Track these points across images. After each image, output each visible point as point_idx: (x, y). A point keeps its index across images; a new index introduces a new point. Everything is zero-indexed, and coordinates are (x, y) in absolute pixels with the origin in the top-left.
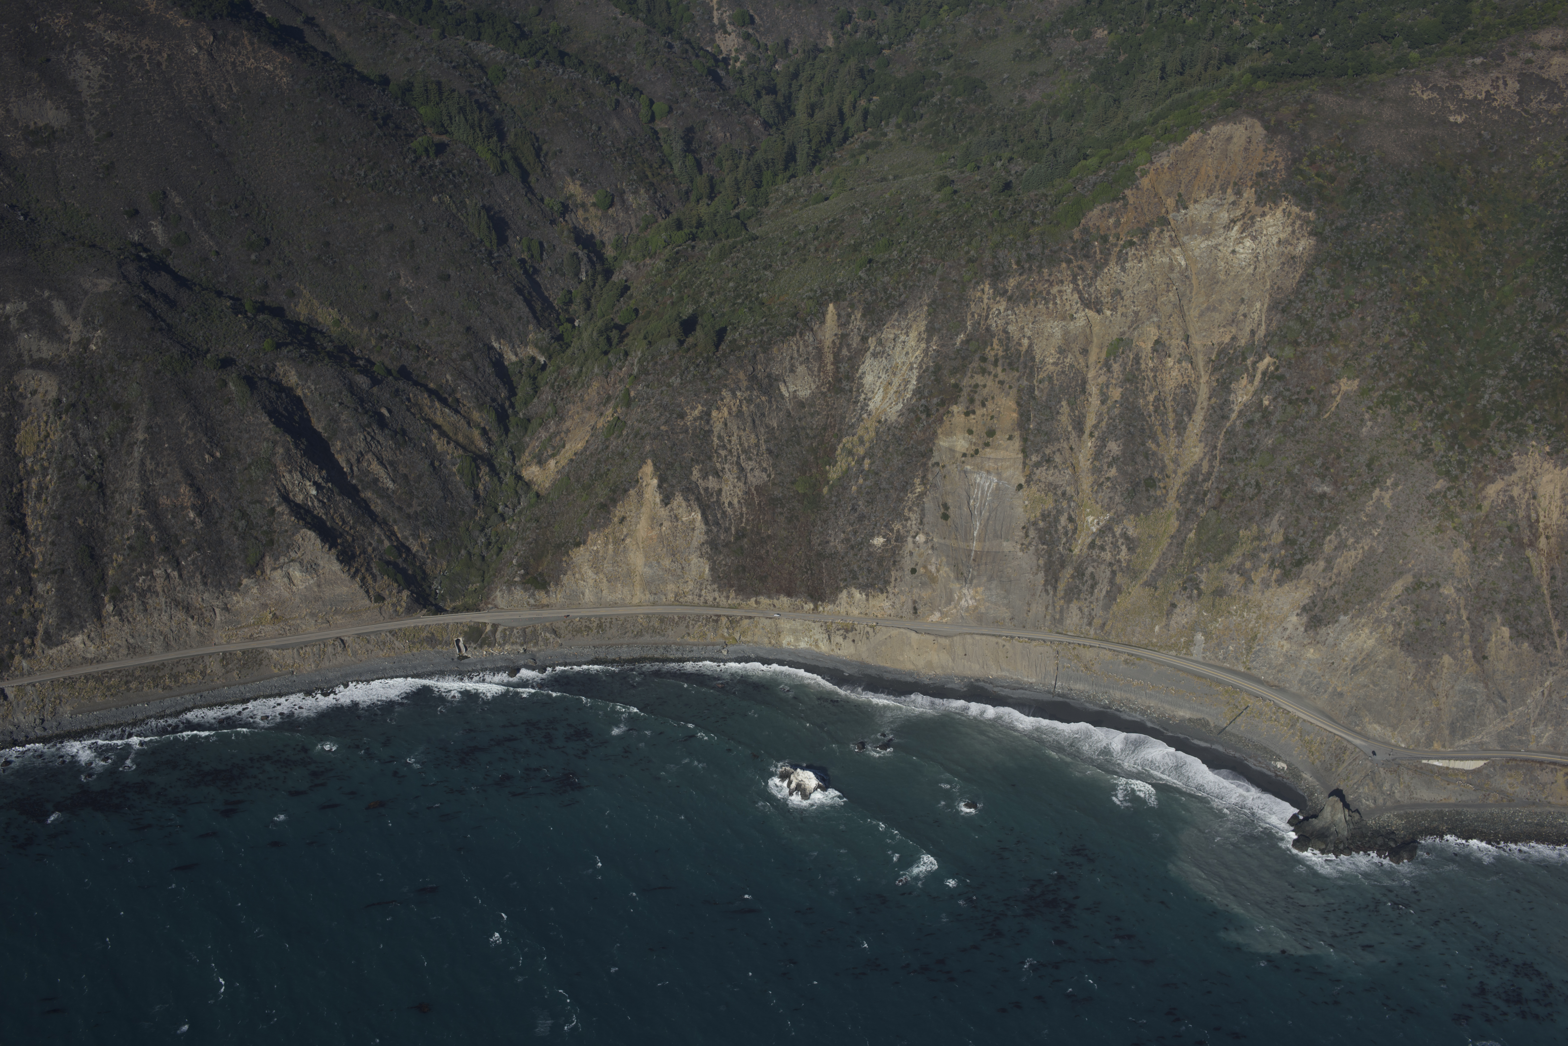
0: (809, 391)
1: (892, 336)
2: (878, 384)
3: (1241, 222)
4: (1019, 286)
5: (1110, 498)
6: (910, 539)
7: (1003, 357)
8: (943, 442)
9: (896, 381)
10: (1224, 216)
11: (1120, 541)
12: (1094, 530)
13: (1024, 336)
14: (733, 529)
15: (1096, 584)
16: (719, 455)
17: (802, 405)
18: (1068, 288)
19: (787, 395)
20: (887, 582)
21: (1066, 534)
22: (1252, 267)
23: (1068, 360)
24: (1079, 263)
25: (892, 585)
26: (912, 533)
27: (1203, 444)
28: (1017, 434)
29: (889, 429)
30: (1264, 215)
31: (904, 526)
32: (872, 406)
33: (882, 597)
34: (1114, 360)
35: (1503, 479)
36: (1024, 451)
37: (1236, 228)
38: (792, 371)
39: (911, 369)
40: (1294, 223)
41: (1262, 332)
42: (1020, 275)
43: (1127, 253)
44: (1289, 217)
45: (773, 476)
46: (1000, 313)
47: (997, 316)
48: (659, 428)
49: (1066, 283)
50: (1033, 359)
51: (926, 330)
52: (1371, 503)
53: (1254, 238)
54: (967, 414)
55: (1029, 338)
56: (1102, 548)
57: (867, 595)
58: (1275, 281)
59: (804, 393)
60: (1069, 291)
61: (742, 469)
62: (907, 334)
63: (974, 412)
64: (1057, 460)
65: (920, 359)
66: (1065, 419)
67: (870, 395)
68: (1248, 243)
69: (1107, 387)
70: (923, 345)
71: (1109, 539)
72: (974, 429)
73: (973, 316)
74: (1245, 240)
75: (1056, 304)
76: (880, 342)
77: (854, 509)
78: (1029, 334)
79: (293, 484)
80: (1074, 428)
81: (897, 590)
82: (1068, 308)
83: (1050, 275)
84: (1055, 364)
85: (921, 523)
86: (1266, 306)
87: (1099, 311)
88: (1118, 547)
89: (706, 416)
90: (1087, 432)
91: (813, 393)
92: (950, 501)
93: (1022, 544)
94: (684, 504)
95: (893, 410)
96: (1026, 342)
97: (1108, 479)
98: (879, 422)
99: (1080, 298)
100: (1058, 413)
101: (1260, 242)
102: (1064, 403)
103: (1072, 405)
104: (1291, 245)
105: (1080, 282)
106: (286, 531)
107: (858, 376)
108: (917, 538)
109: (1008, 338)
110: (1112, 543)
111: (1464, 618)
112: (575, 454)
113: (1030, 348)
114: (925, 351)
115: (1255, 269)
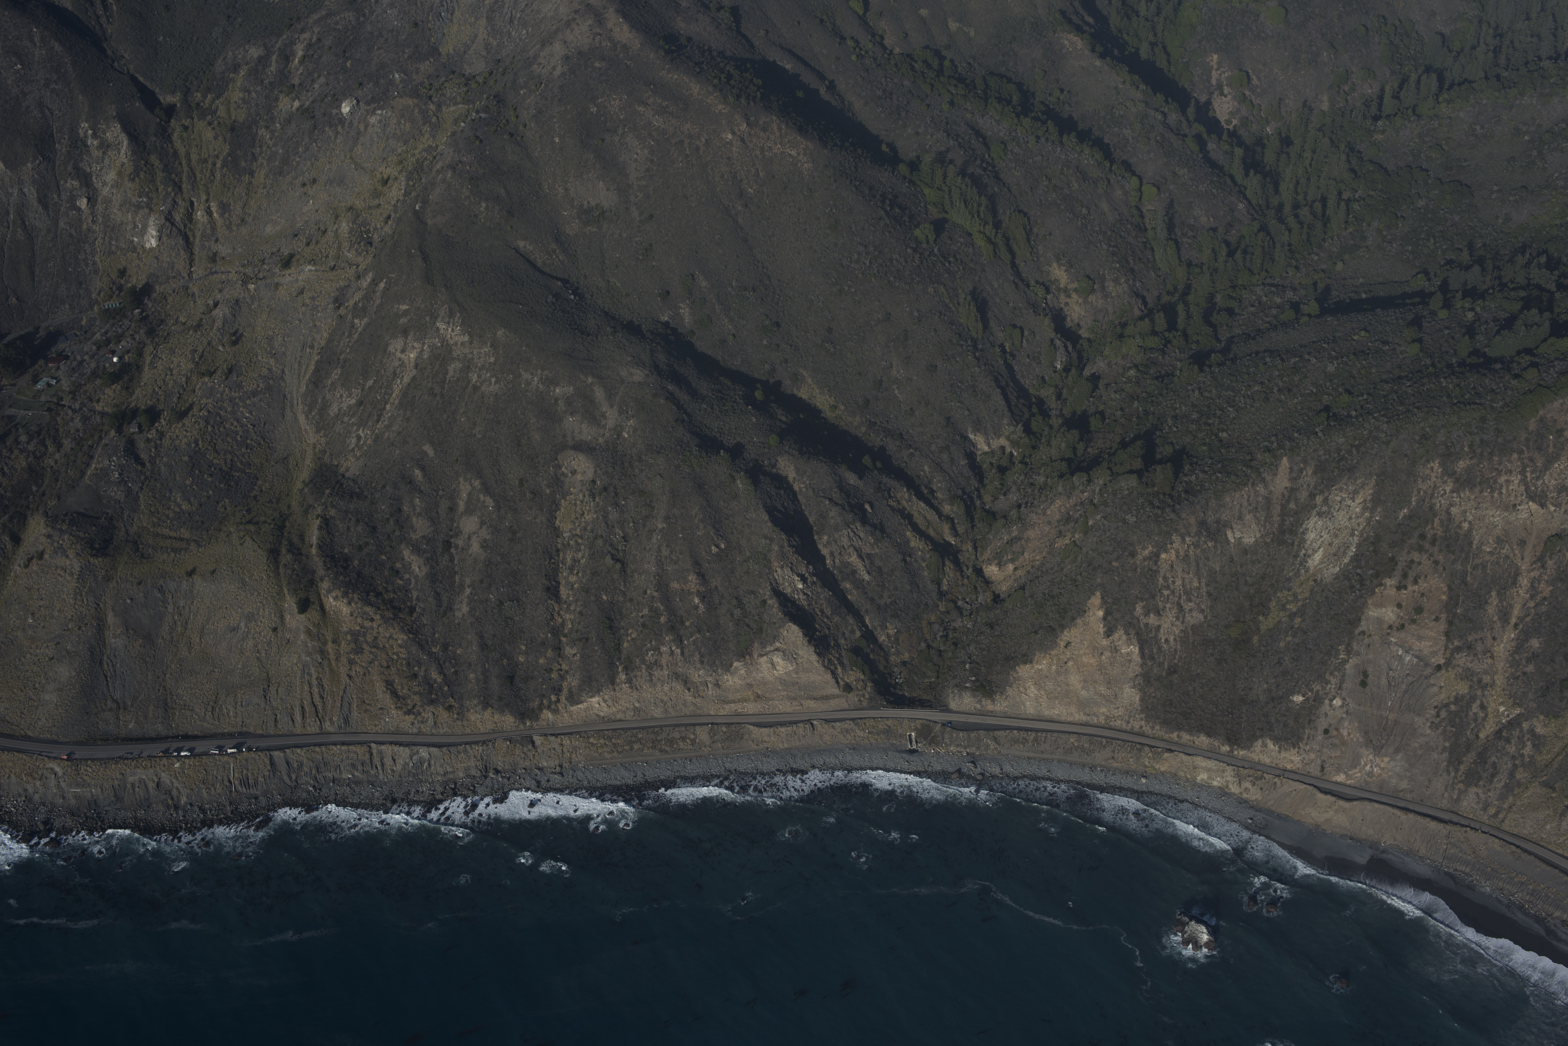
0: (1254, 539)
1: (1339, 498)
2: (1319, 543)
4: (1467, 469)
5: (1523, 693)
6: (1327, 702)
7: (1441, 537)
8: (1373, 613)
9: (1337, 544)
12: (1504, 720)
13: (1465, 520)
14: (1166, 664)
15: (1497, 773)
16: (1162, 595)
17: (1245, 552)
18: (1516, 479)
19: (1233, 541)
20: (1300, 739)
21: (1475, 720)
23: (1505, 551)
24: (1531, 454)
25: (1305, 742)
26: (1330, 696)
28: (1443, 616)
29: (1323, 591)
31: (1324, 688)
32: (1310, 563)
33: (1294, 751)
34: (1550, 556)
36: (1447, 634)
38: (1240, 518)
39: (1353, 534)
42: (1471, 458)
45: (1209, 618)
46: (1445, 493)
47: (1442, 496)
48: (1110, 563)
49: (1514, 473)
50: (1470, 544)
51: (1372, 500)
54: (1399, 588)
55: (1470, 522)
56: (1508, 741)
57: (1280, 747)
59: (1249, 540)
60: (1516, 482)
61: (1181, 608)
62: (1353, 499)
63: (1405, 588)
64: (1478, 648)
66: (1491, 610)
67: (1310, 552)
69: (1539, 583)
70: (1367, 514)
71: (1516, 733)
72: (1404, 604)
73: (1419, 493)
75: (1502, 493)
76: (1326, 502)
77: (1280, 663)
78: (1470, 518)
79: (784, 578)
80: (1499, 619)
81: (1308, 748)
82: (1512, 499)
83: (1500, 464)
84: (1491, 553)
85: (1340, 688)
87: (1543, 505)
88: (1524, 743)
89: (1155, 557)
90: (1513, 620)
91: (1257, 541)
92: (1370, 670)
93: (1432, 723)
94: (1124, 637)
95: (1330, 572)
96: (1466, 525)
97: (1525, 674)
98: (1315, 581)
100: (1486, 602)
102: (1494, 594)
103: (1501, 596)
105: (1528, 475)
106: (775, 623)
107: (1301, 530)
108: (1334, 702)
109: (1449, 520)
110: (1518, 738)
112: (1032, 566)
113: (1470, 530)
114: (1368, 520)
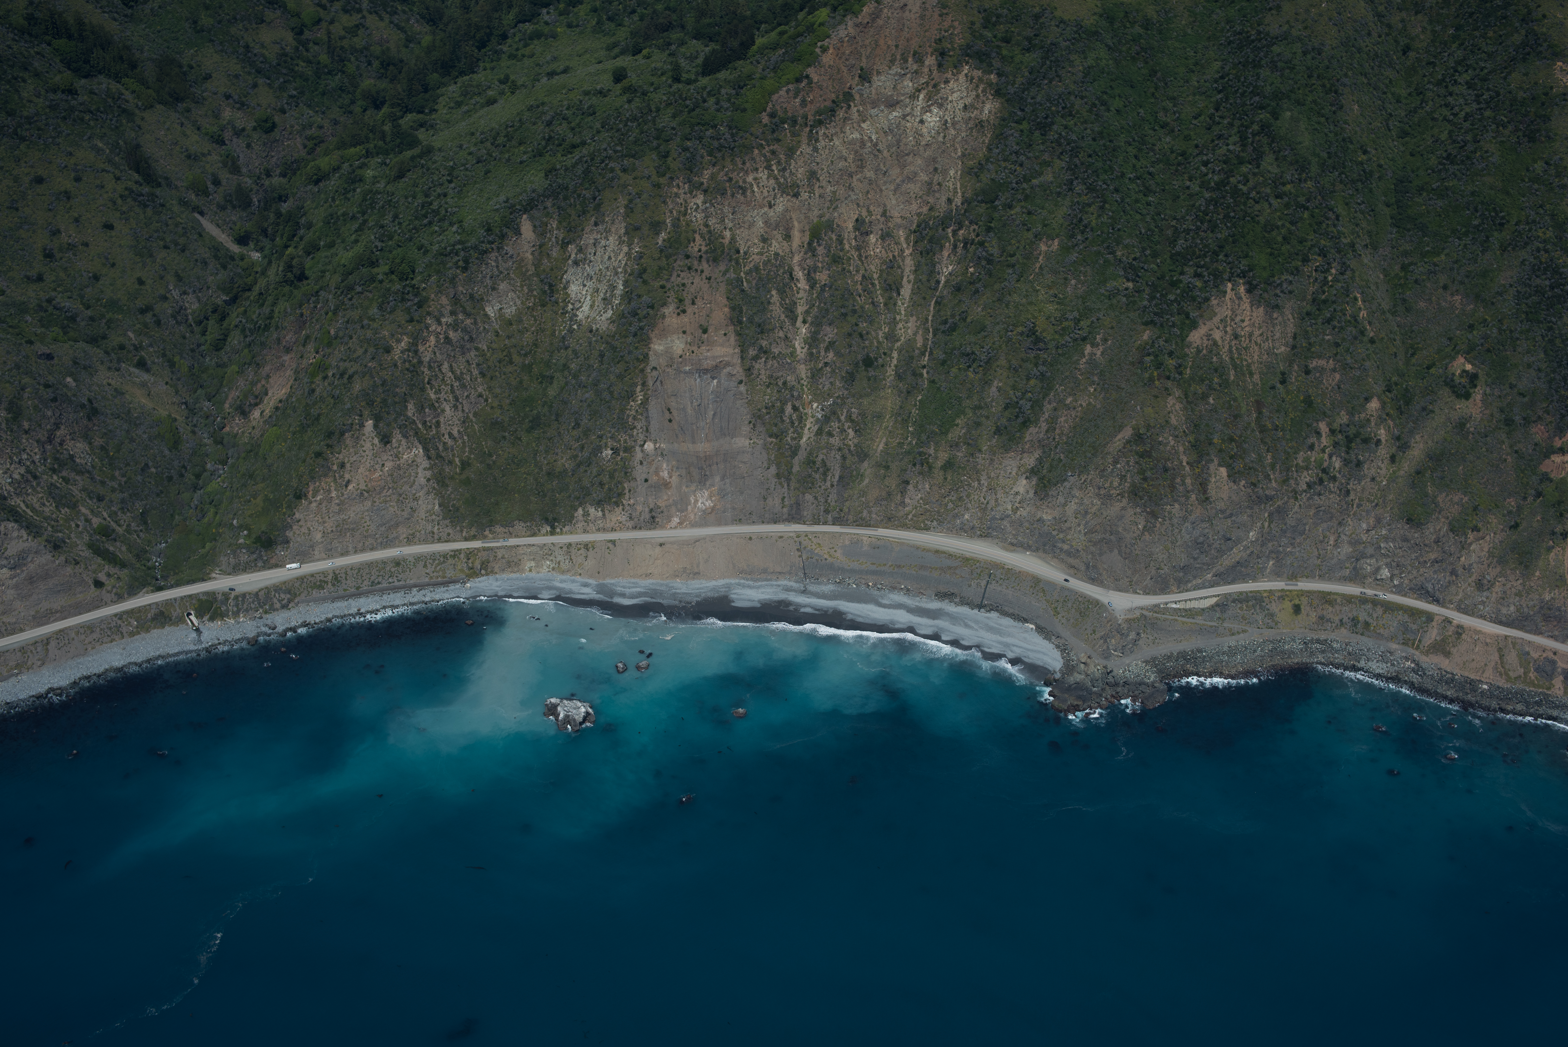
0: (514, 308)
1: (592, 241)
2: (584, 293)
3: (926, 91)
4: (713, 177)
5: (831, 383)
6: (638, 449)
7: (706, 252)
8: (658, 346)
9: (603, 288)
10: (908, 84)
11: (847, 425)
12: (820, 416)
13: (725, 228)
14: (457, 460)
15: (828, 470)
16: (432, 386)
17: (510, 323)
18: (763, 175)
19: (493, 315)
20: (621, 495)
21: (792, 423)
22: (942, 135)
23: (773, 248)
24: (771, 147)
25: (627, 496)
26: (640, 442)
27: (914, 318)
28: (731, 329)
29: (601, 338)
30: (947, 82)
31: (631, 436)
32: (581, 316)
33: (618, 510)
34: (818, 242)
35: (1205, 324)
36: (740, 346)
37: (922, 96)
38: (495, 289)
39: (616, 273)
40: (977, 86)
41: (958, 200)
42: (714, 165)
43: (817, 132)
44: (971, 81)
45: (490, 400)
46: (698, 207)
47: (696, 210)
48: (366, 366)
49: (761, 169)
50: (737, 250)
51: (626, 233)
52: (1084, 360)
53: (940, 106)
54: (678, 314)
55: (731, 229)
56: (830, 434)
57: (603, 511)
58: (966, 147)
59: (510, 311)
60: (765, 177)
61: (457, 398)
62: (607, 238)
63: (685, 312)
64: (774, 351)
65: (624, 263)
66: (776, 308)
67: (577, 305)
68: (935, 110)
69: (815, 272)
70: (625, 249)
71: (835, 425)
72: (688, 329)
73: (671, 212)
74: (932, 108)
75: (754, 192)
76: (580, 250)
77: (577, 425)
80: (787, 317)
81: (632, 501)
82: (765, 194)
83: (744, 163)
84: (761, 254)
85: (648, 431)
86: (959, 173)
87: (796, 196)
88: (845, 431)
89: (413, 348)
90: (800, 319)
91: (518, 309)
92: (673, 405)
93: (751, 439)
94: (404, 442)
95: (603, 318)
96: (728, 234)
97: (826, 364)
98: (591, 331)
100: (769, 303)
101: (947, 109)
102: (774, 292)
103: (782, 292)
104: (977, 109)
105: (774, 168)
107: (562, 286)
108: (646, 446)
109: (710, 232)
110: (838, 428)
111: (1185, 464)
112: (281, 401)
113: (733, 239)
114: (628, 254)
115: (945, 137)
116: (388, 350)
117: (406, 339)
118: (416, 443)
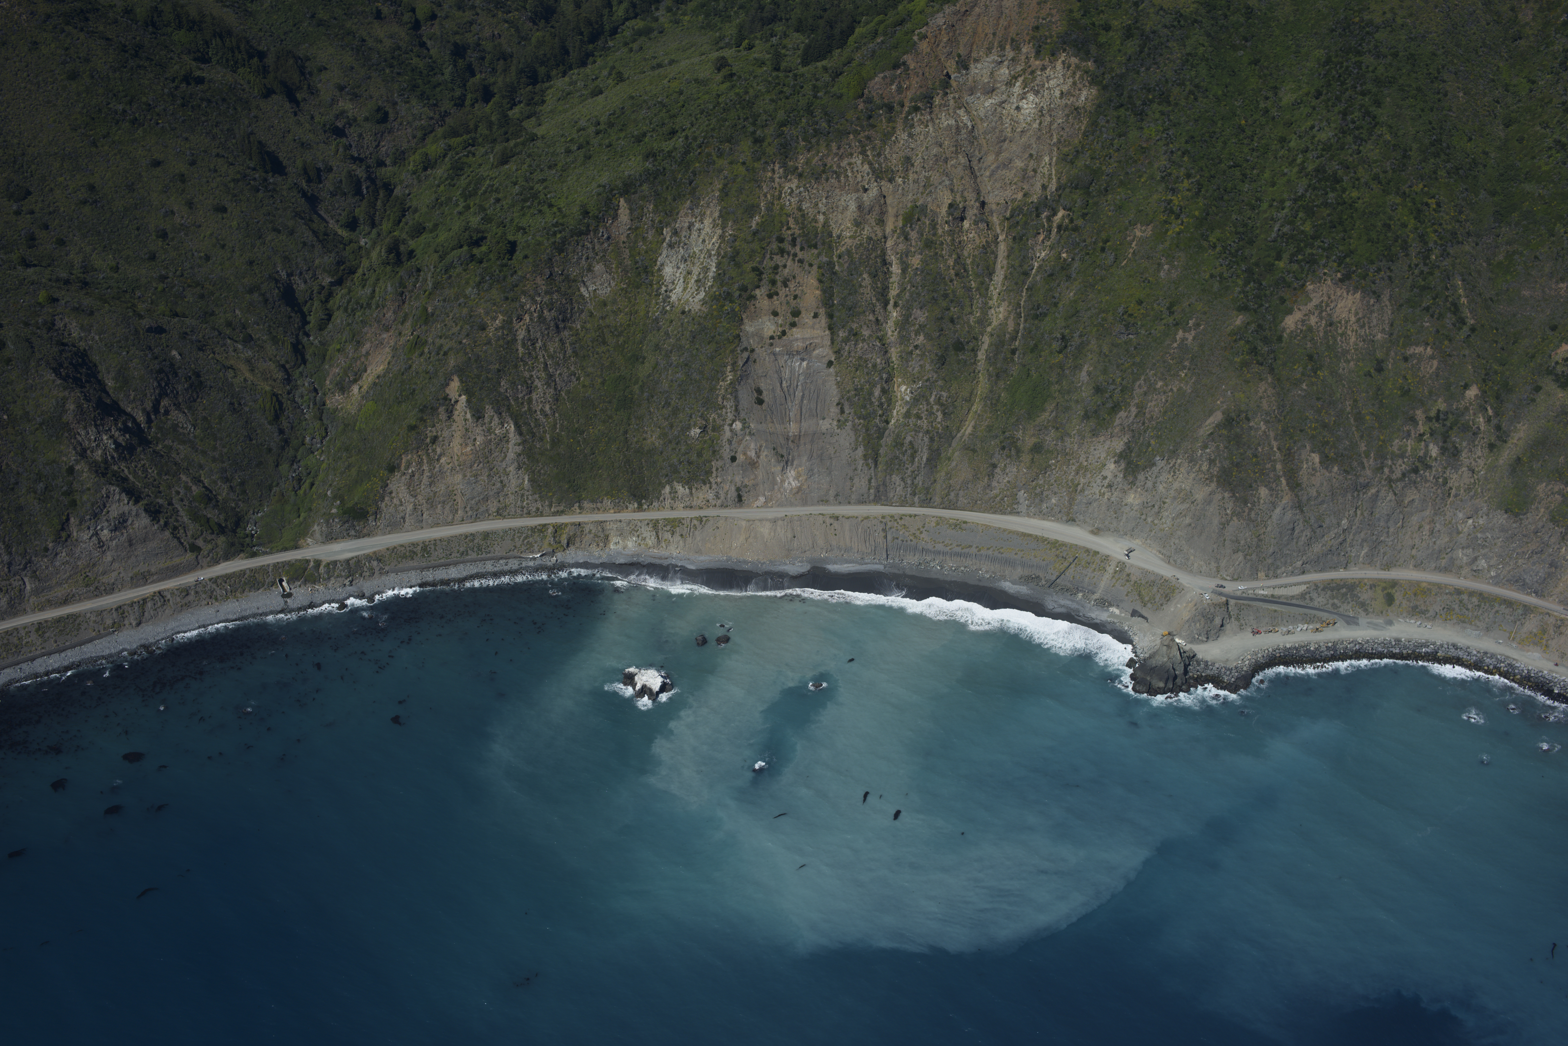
0: (609, 289)
1: (687, 224)
2: (678, 275)
3: (1022, 78)
4: (808, 162)
5: (921, 366)
6: (727, 428)
7: (799, 235)
8: (749, 327)
9: (696, 270)
10: (1005, 73)
11: (935, 407)
12: (908, 399)
13: (819, 212)
14: (548, 436)
15: (916, 452)
16: (526, 364)
17: (603, 303)
18: (857, 160)
19: (587, 295)
20: (709, 473)
21: (881, 406)
22: (1038, 121)
23: (865, 232)
24: (866, 133)
25: (714, 475)
26: (728, 422)
27: (1006, 303)
28: (822, 311)
29: (693, 319)
30: (1044, 69)
31: (720, 416)
32: (674, 297)
33: (706, 488)
34: (911, 227)
35: (1299, 309)
36: (830, 328)
37: (1018, 84)
38: (590, 269)
39: (710, 256)
40: (1074, 73)
41: (1053, 186)
42: (809, 151)
43: (913, 119)
44: (1068, 68)
45: (582, 379)
46: (792, 191)
47: (790, 194)
48: (460, 343)
49: (855, 155)
50: (830, 235)
51: (720, 216)
52: (1175, 345)
53: (1037, 93)
54: (770, 296)
55: (824, 214)
56: (918, 416)
57: (690, 489)
58: (1062, 133)
59: (605, 292)
60: (859, 162)
61: (550, 375)
62: (702, 222)
63: (777, 294)
64: (864, 333)
65: (717, 245)
66: (867, 291)
67: (670, 287)
68: (1031, 97)
69: (907, 256)
70: (719, 232)
71: (923, 407)
72: (779, 311)
73: (765, 196)
74: (1028, 95)
75: (848, 176)
76: (675, 233)
77: (668, 404)
78: (823, 209)
79: (90, 440)
80: (878, 300)
81: (719, 480)
82: (859, 179)
83: (839, 148)
84: (852, 237)
85: (736, 410)
86: (1055, 159)
87: (891, 180)
88: (934, 414)
89: (508, 325)
90: (892, 302)
91: (613, 290)
92: (763, 386)
93: (839, 421)
94: (496, 417)
95: (696, 300)
96: (821, 218)
97: (916, 347)
98: (683, 313)
99: (871, 168)
100: (861, 286)
101: (1043, 96)
102: (865, 276)
103: (874, 276)
104: (1074, 96)
105: (869, 153)
106: (89, 489)
107: (656, 268)
108: (734, 426)
109: (803, 216)
110: (927, 411)
111: (1275, 449)
112: (378, 377)
113: (826, 224)
114: (721, 237)
115: (1040, 123)
116: (483, 328)
117: (501, 317)
118: (509, 419)
